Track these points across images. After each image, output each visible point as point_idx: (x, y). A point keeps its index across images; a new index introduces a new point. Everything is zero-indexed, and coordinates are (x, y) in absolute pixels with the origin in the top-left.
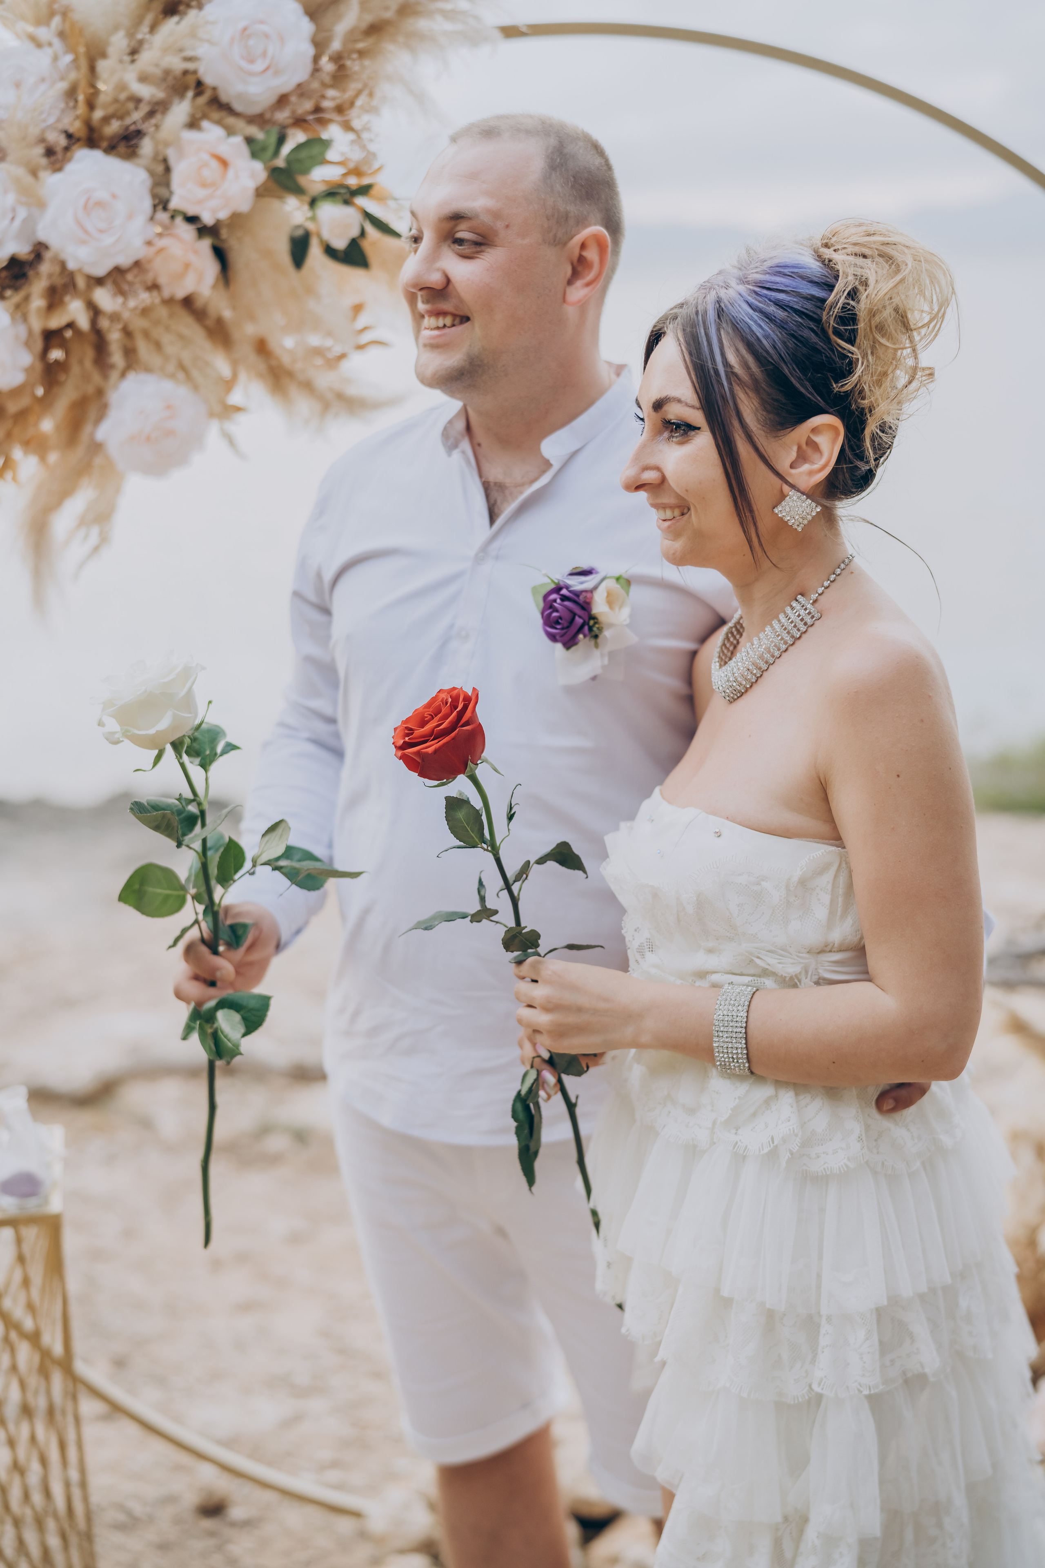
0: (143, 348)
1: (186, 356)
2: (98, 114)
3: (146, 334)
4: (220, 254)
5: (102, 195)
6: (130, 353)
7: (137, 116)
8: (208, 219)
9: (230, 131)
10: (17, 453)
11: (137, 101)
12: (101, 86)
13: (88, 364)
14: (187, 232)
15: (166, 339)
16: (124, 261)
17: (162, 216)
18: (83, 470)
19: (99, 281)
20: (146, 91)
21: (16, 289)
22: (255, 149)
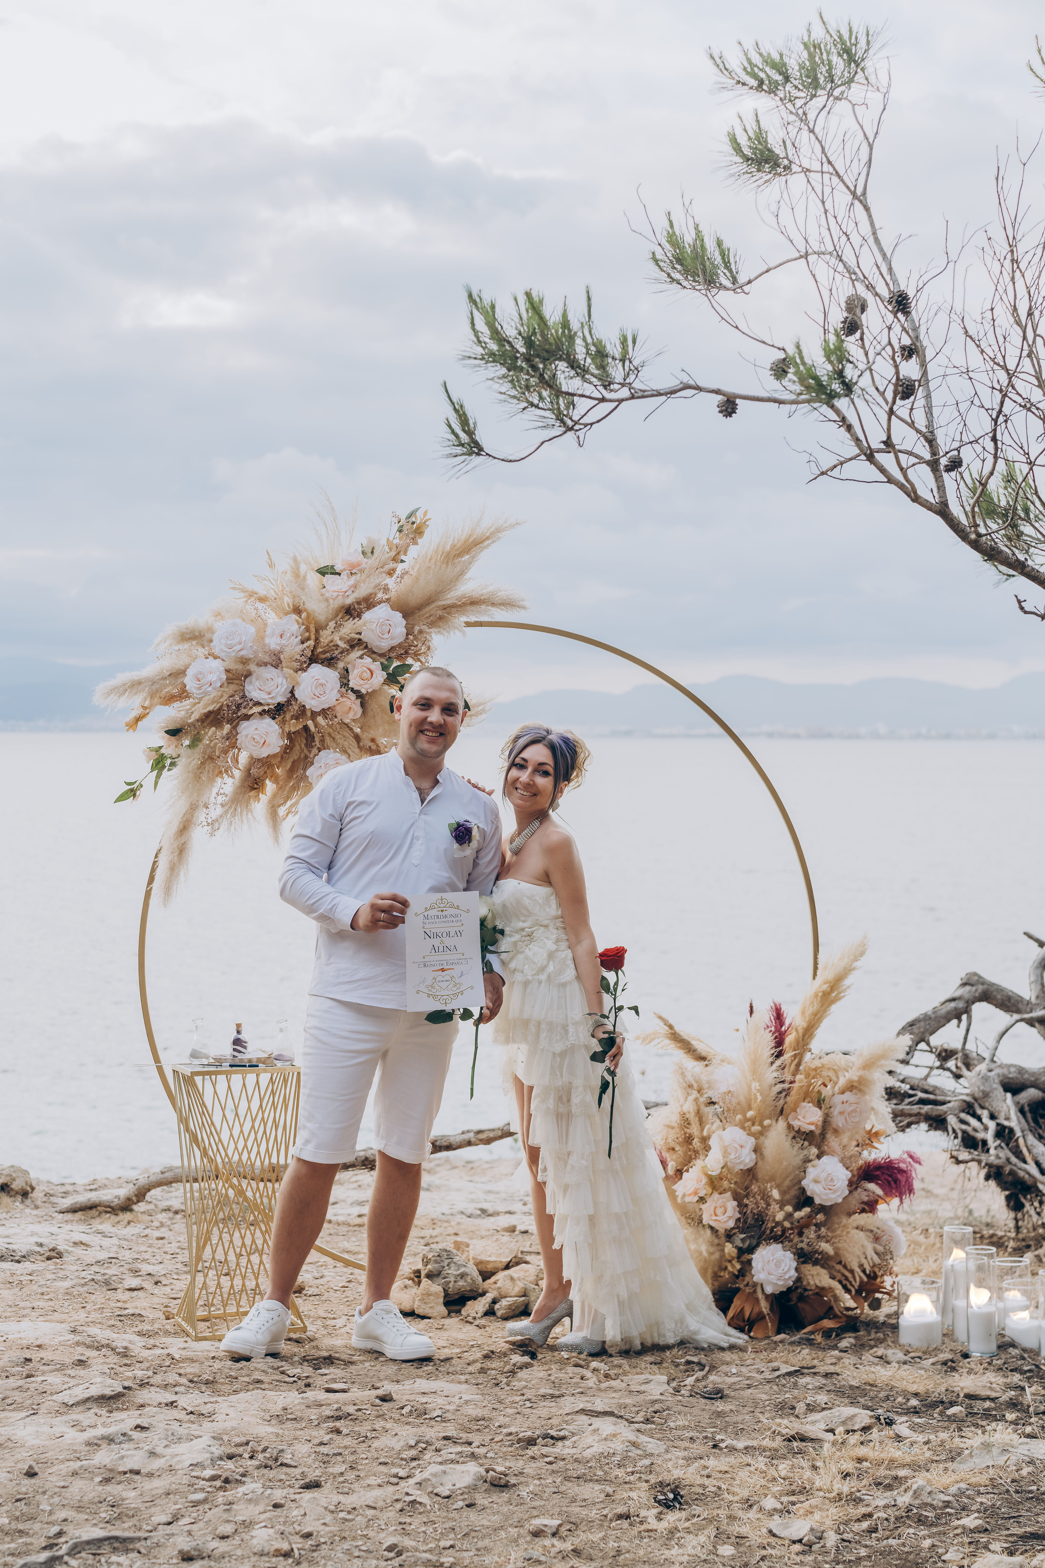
0: (328, 740)
1: (346, 744)
2: (319, 650)
3: (330, 735)
4: (362, 705)
5: (322, 681)
6: (322, 741)
7: (336, 652)
8: (364, 691)
9: (374, 660)
10: (268, 782)
11: (337, 646)
12: (321, 640)
13: (303, 746)
14: (353, 696)
15: (338, 737)
16: (326, 706)
17: (343, 690)
18: (295, 788)
19: (319, 714)
20: (342, 645)
21: (279, 715)
22: (384, 668)
